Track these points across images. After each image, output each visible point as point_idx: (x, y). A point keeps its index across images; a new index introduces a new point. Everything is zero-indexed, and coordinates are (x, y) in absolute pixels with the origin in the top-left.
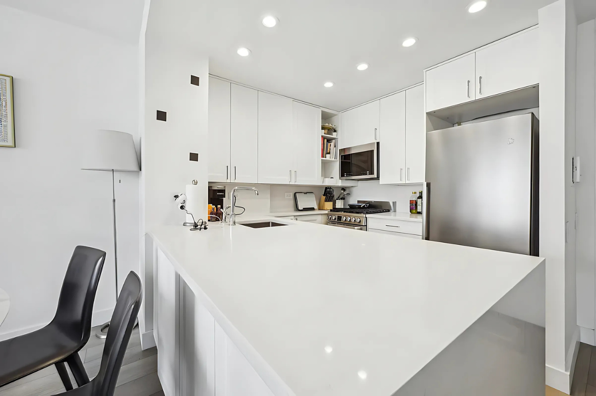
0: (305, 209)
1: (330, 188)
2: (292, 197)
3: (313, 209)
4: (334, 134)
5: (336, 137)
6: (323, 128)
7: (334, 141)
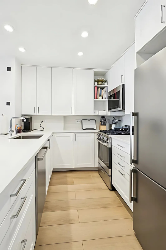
0: (87, 129)
1: (104, 117)
2: (80, 122)
3: (93, 129)
4: (106, 83)
5: (107, 85)
6: (95, 81)
7: (105, 88)
